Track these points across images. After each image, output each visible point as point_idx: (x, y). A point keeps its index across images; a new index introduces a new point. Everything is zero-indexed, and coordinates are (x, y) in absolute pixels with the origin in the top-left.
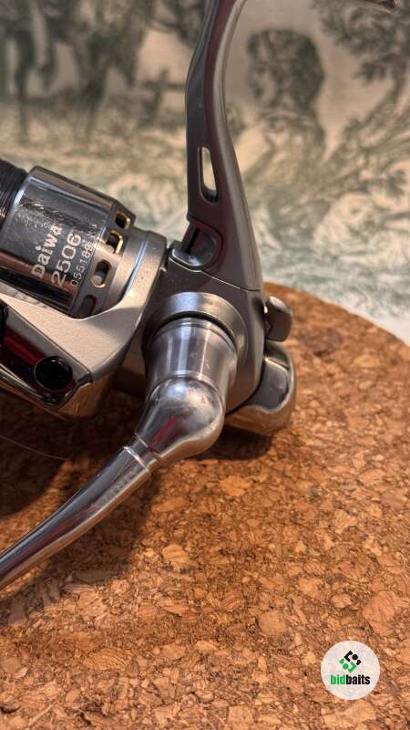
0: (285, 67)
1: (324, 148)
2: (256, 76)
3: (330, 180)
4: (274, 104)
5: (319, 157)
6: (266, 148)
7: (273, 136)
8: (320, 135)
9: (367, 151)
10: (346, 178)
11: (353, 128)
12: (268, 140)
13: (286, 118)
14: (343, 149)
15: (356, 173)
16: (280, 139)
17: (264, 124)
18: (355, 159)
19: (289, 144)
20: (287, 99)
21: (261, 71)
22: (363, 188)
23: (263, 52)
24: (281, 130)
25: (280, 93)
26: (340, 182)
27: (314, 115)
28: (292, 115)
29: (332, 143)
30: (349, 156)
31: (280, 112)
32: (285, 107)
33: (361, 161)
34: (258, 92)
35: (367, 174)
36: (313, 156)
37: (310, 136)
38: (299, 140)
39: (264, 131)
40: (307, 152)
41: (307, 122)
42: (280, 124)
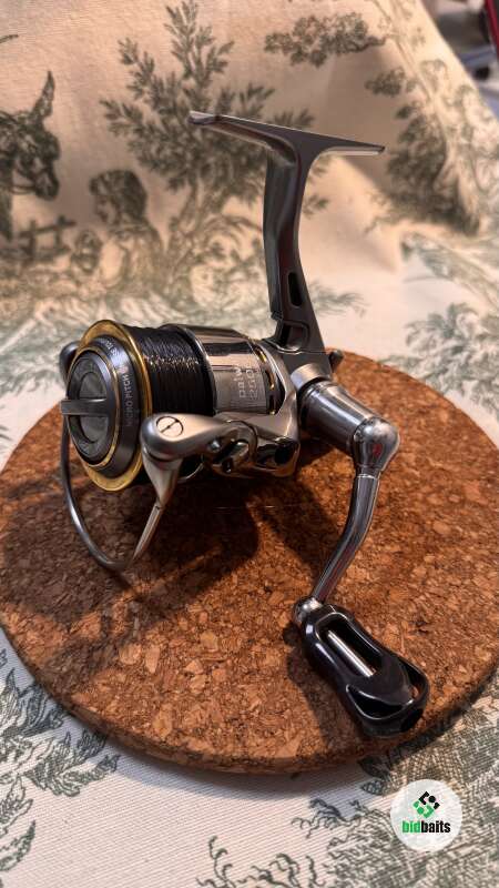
0: (120, 195)
1: (160, 242)
2: (100, 207)
3: (177, 262)
4: (117, 222)
5: (161, 249)
6: (123, 254)
7: (124, 244)
8: (154, 234)
9: (190, 236)
10: (185, 257)
11: (174, 224)
12: (122, 248)
13: (128, 230)
14: (173, 239)
15: (190, 252)
16: (129, 244)
17: (114, 238)
18: (184, 243)
19: (137, 246)
20: (125, 217)
21: (103, 202)
22: (200, 260)
23: (102, 189)
24: (127, 239)
25: (119, 214)
26: (184, 261)
27: (146, 222)
28: (131, 226)
29: (165, 237)
30: (180, 242)
31: (123, 226)
32: (125, 222)
33: (189, 244)
34: (104, 217)
35: (197, 251)
36: (157, 250)
37: (149, 237)
38: (142, 241)
39: (116, 243)
40: (151, 248)
41: (144, 228)
42: (125, 235)
